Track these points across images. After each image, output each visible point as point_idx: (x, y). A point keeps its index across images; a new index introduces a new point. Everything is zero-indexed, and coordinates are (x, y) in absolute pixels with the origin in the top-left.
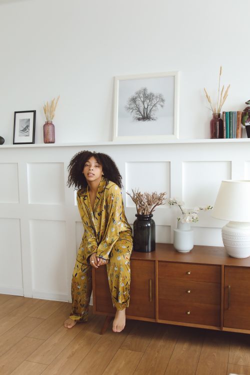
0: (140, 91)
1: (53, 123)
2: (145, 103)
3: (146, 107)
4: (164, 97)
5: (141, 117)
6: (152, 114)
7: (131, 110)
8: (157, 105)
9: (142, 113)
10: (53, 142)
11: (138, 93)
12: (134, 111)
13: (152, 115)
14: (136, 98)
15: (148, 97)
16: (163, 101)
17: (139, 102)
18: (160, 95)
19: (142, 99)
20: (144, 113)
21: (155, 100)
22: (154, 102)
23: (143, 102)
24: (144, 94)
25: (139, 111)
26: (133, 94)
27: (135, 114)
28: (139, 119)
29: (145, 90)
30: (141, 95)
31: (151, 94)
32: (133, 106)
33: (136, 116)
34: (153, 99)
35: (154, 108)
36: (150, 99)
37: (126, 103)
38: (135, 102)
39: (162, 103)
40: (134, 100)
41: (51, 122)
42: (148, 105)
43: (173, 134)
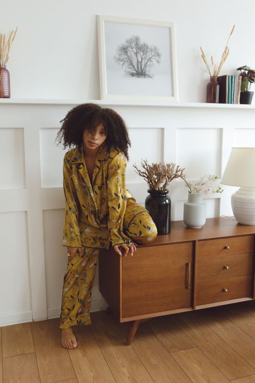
0: (131, 40)
1: (7, 68)
2: (139, 55)
3: (140, 60)
4: (161, 51)
5: (135, 72)
6: (147, 69)
7: (122, 63)
8: (153, 60)
9: (136, 68)
10: (8, 97)
11: (129, 42)
12: (126, 64)
13: (148, 71)
14: (127, 48)
15: (142, 48)
16: (159, 55)
17: (131, 53)
18: (155, 49)
19: (135, 50)
20: (138, 67)
21: (149, 53)
22: (149, 55)
23: (136, 54)
24: (137, 44)
25: (131, 64)
26: (122, 42)
27: (126, 67)
28: (132, 75)
29: (137, 39)
30: (133, 45)
31: (145, 45)
32: (124, 57)
33: (128, 70)
34: (147, 52)
35: (149, 63)
36: (143, 51)
37: (115, 52)
38: (126, 52)
39: (157, 58)
40: (124, 50)
41: (5, 66)
42: (142, 59)
43: (173, 95)
